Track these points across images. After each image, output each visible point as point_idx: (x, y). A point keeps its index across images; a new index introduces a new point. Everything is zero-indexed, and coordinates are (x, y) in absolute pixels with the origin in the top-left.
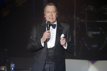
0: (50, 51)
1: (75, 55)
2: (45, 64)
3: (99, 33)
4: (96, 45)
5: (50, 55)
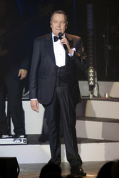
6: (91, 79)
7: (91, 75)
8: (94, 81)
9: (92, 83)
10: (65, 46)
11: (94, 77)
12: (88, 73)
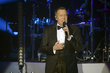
6: (21, 60)
7: (21, 57)
8: (23, 62)
9: (21, 64)
10: (66, 33)
11: (23, 59)
12: (18, 56)
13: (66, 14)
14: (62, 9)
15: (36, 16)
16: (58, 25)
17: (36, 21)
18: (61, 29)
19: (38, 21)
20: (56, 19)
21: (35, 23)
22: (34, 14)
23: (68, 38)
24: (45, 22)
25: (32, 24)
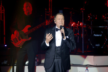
0: (59, 49)
1: (83, 53)
2: (54, 58)
3: (101, 35)
4: (99, 44)
5: (58, 52)
13: (63, 18)
14: (60, 14)
15: (72, 20)
16: (56, 27)
17: (72, 24)
18: (59, 31)
19: (74, 24)
20: (55, 23)
21: (72, 26)
22: (71, 19)
23: (64, 38)
24: (79, 25)
25: (69, 26)
